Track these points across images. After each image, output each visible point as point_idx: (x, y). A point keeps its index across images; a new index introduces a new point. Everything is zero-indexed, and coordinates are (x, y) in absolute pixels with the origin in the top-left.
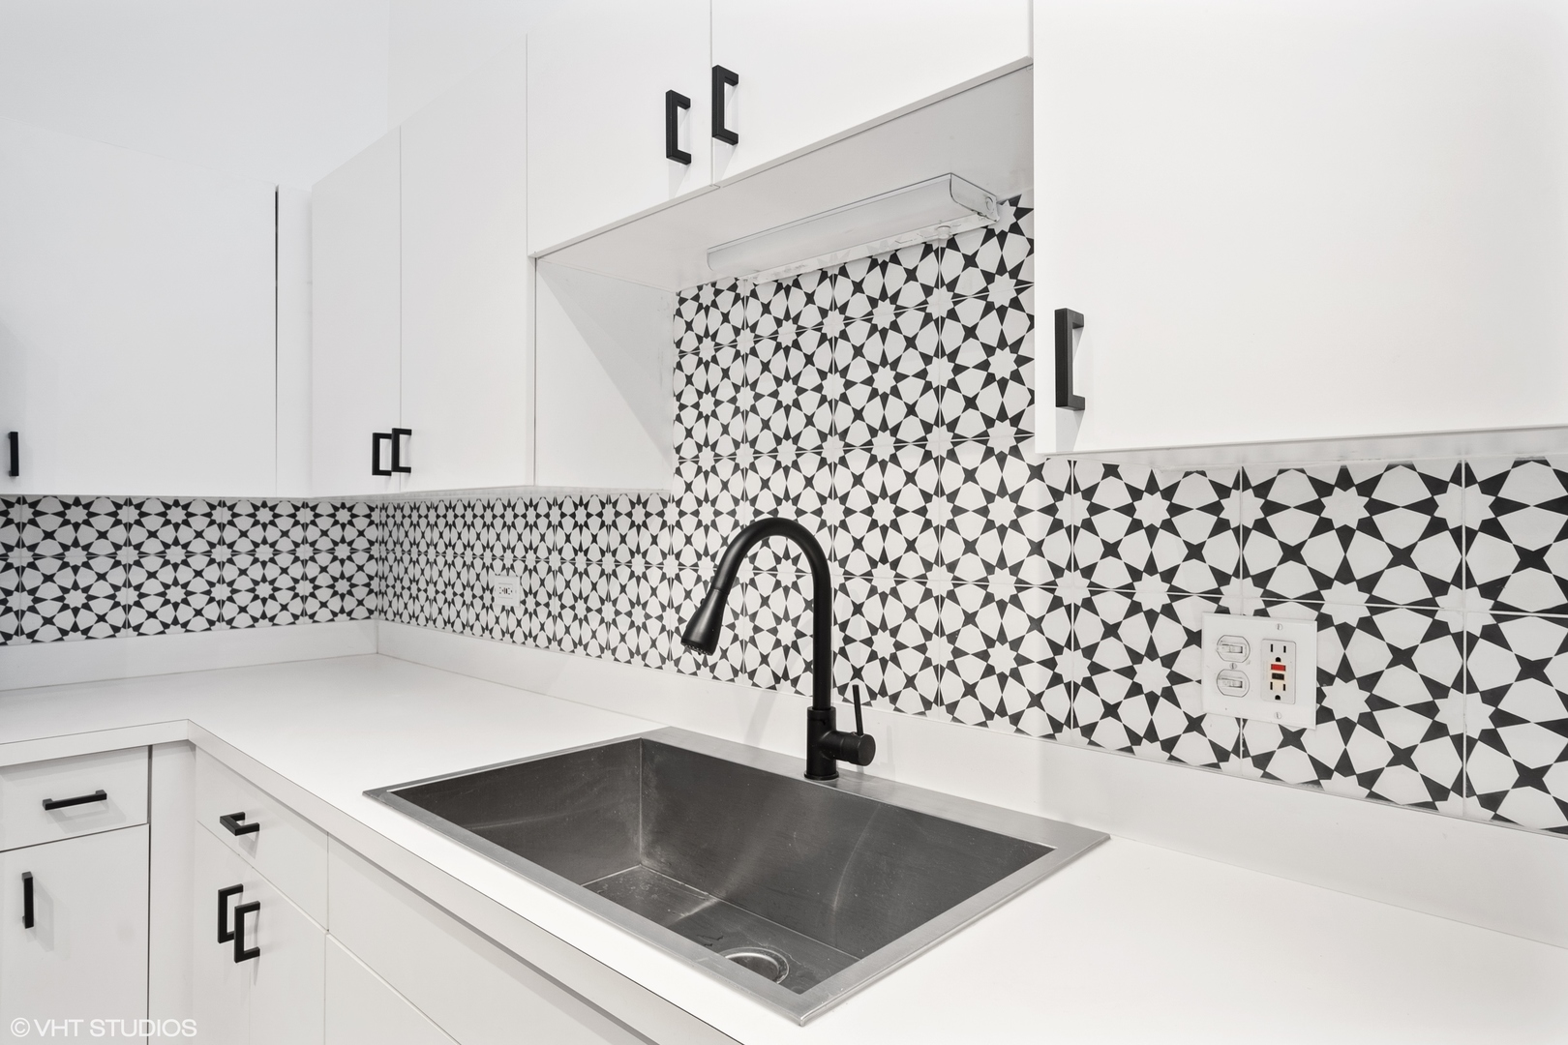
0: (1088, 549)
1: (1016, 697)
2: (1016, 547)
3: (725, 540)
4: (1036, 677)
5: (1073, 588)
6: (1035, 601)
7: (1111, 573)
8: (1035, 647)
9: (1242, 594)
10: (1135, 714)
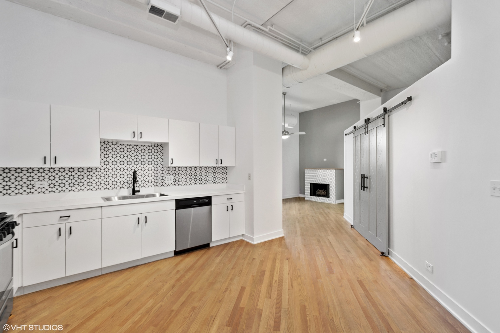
0: (158, 172)
1: (151, 184)
2: (151, 172)
4: (153, 182)
5: (156, 175)
6: (153, 176)
7: (159, 174)
8: (153, 180)
9: (168, 175)
10: (161, 184)
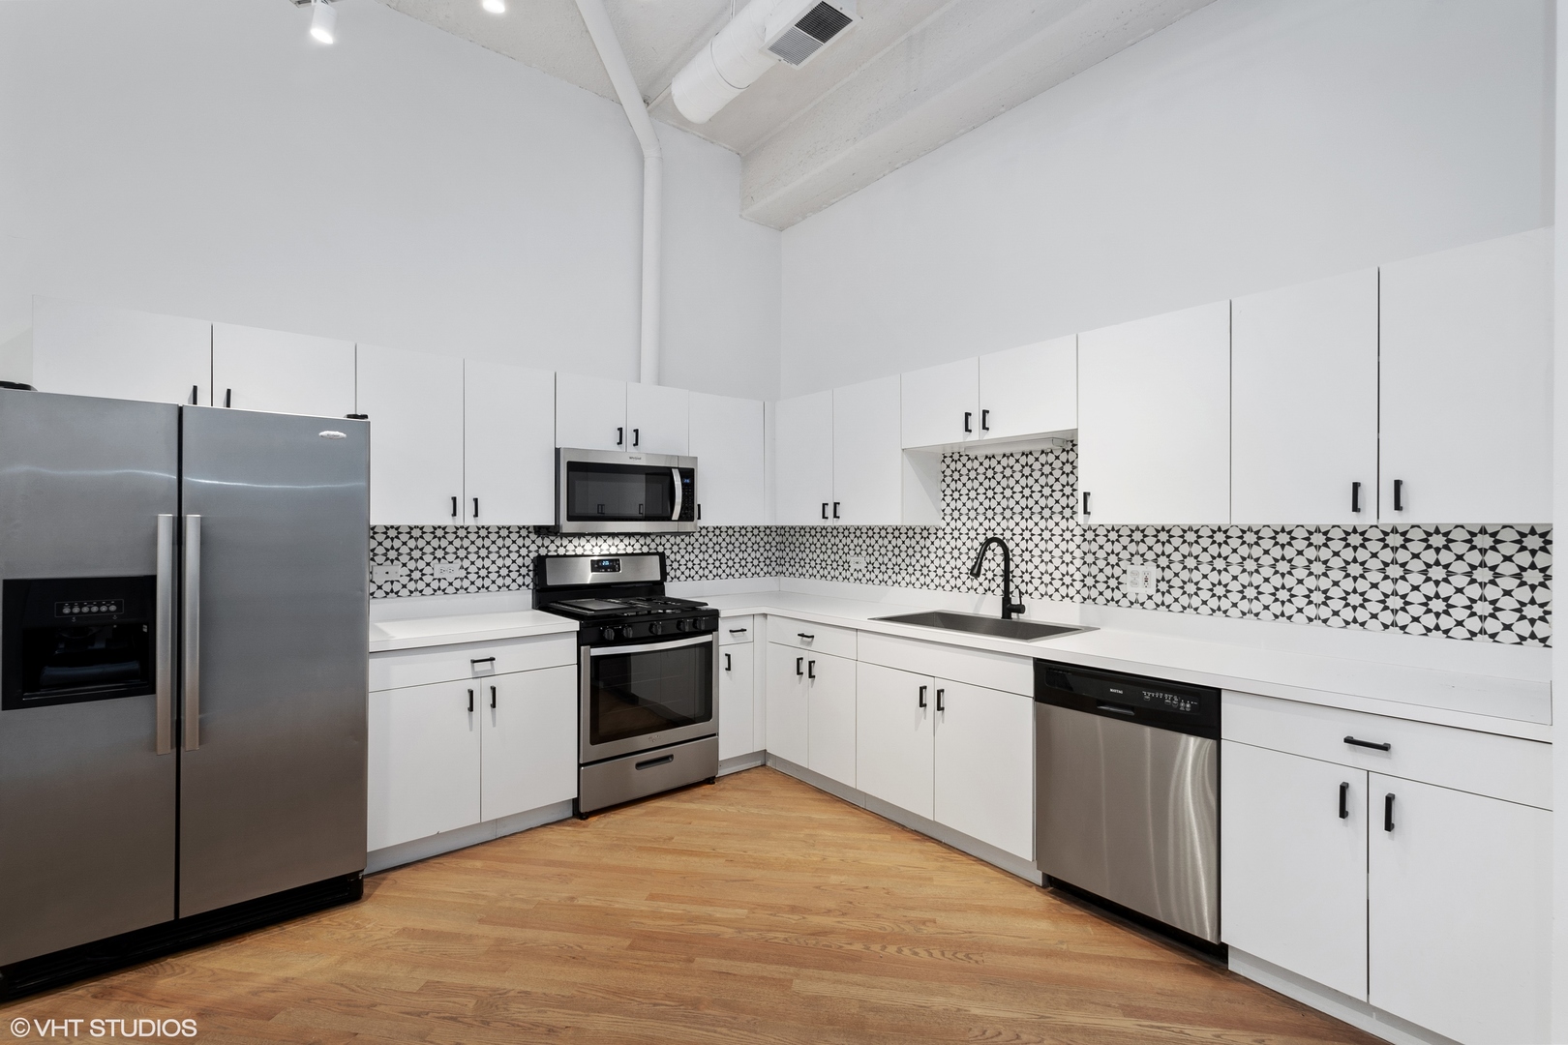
0: (1094, 547)
1: (1072, 591)
2: (1072, 546)
3: (981, 544)
4: (1078, 585)
5: (1090, 558)
6: (1078, 563)
7: (1101, 554)
8: (1078, 576)
9: (1137, 559)
10: (1108, 594)
